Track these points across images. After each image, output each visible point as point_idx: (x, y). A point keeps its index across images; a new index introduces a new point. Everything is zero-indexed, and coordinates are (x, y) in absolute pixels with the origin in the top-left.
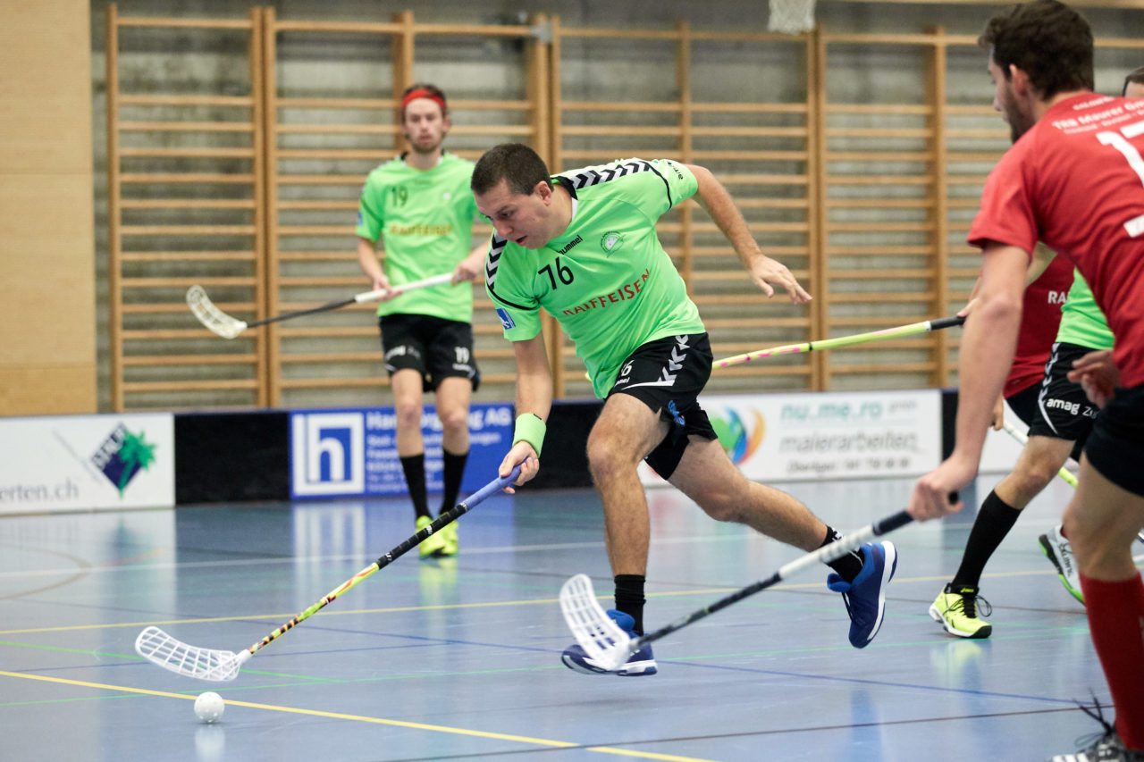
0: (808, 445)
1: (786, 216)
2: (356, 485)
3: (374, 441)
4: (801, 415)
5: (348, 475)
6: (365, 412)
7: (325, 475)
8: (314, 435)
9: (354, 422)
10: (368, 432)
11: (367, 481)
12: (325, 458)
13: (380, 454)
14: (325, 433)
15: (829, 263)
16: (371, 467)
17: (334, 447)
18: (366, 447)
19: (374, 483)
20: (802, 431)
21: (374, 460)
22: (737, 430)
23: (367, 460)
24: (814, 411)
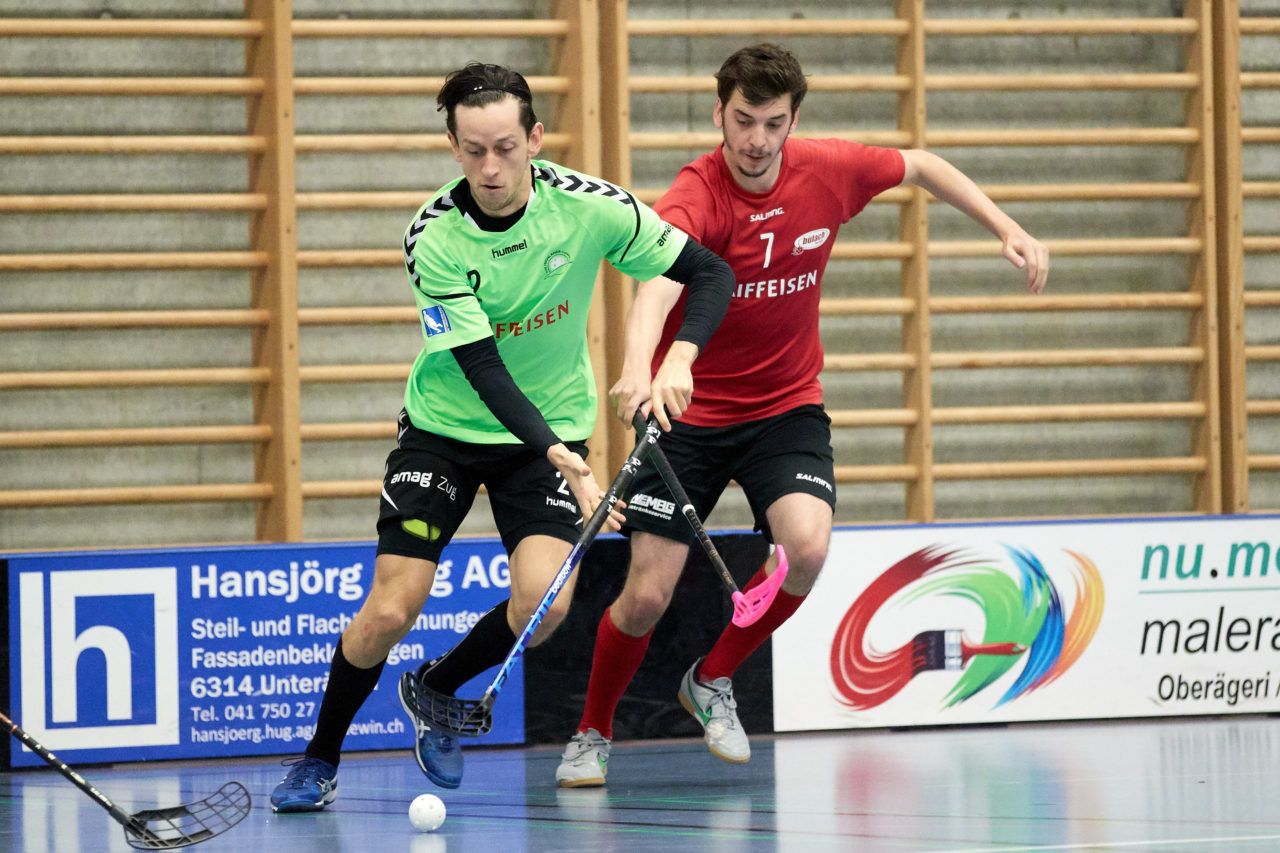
0: (1208, 635)
1: (1143, 108)
2: (164, 731)
3: (202, 628)
4: (1188, 566)
5: (144, 710)
6: (182, 561)
7: (92, 710)
8: (64, 615)
9: (160, 583)
10: (189, 607)
11: (186, 721)
12: (92, 666)
13: (213, 660)
14: (90, 612)
15: (1244, 216)
16: (197, 687)
17: (112, 642)
18: (186, 642)
19: (202, 726)
20: (1191, 603)
21: (204, 672)
22: (1040, 599)
23: (186, 672)
24: (1216, 557)
